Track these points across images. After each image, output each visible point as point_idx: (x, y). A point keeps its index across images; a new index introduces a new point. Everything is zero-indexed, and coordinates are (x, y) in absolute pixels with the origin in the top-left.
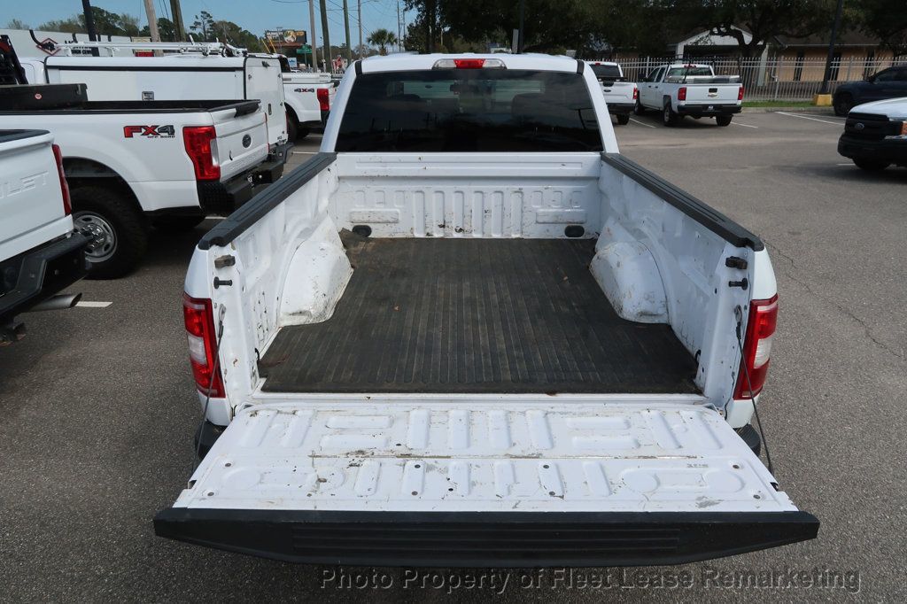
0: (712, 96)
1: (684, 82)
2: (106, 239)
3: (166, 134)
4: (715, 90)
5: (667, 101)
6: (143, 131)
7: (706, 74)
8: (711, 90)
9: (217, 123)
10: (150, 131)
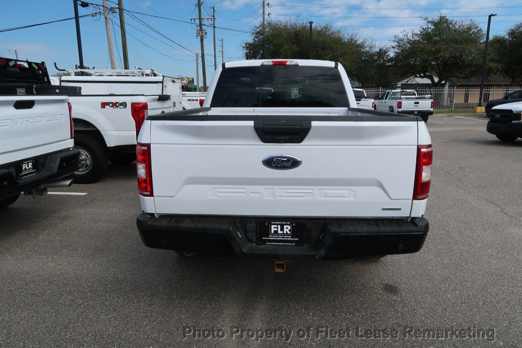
0: (416, 106)
1: (400, 99)
2: (86, 162)
3: (123, 107)
4: (418, 103)
5: (391, 109)
6: (111, 105)
7: (412, 95)
8: (415, 103)
9: (149, 102)
10: (114, 105)
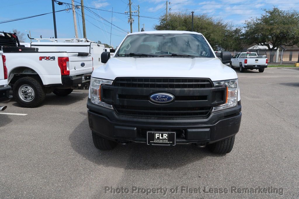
0: (256, 62)
1: (246, 57)
2: (32, 94)
3: (52, 59)
4: (257, 60)
5: (241, 64)
6: (45, 58)
7: (255, 55)
8: (256, 60)
9: (70, 57)
10: (48, 58)
